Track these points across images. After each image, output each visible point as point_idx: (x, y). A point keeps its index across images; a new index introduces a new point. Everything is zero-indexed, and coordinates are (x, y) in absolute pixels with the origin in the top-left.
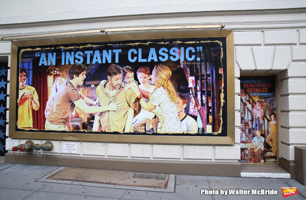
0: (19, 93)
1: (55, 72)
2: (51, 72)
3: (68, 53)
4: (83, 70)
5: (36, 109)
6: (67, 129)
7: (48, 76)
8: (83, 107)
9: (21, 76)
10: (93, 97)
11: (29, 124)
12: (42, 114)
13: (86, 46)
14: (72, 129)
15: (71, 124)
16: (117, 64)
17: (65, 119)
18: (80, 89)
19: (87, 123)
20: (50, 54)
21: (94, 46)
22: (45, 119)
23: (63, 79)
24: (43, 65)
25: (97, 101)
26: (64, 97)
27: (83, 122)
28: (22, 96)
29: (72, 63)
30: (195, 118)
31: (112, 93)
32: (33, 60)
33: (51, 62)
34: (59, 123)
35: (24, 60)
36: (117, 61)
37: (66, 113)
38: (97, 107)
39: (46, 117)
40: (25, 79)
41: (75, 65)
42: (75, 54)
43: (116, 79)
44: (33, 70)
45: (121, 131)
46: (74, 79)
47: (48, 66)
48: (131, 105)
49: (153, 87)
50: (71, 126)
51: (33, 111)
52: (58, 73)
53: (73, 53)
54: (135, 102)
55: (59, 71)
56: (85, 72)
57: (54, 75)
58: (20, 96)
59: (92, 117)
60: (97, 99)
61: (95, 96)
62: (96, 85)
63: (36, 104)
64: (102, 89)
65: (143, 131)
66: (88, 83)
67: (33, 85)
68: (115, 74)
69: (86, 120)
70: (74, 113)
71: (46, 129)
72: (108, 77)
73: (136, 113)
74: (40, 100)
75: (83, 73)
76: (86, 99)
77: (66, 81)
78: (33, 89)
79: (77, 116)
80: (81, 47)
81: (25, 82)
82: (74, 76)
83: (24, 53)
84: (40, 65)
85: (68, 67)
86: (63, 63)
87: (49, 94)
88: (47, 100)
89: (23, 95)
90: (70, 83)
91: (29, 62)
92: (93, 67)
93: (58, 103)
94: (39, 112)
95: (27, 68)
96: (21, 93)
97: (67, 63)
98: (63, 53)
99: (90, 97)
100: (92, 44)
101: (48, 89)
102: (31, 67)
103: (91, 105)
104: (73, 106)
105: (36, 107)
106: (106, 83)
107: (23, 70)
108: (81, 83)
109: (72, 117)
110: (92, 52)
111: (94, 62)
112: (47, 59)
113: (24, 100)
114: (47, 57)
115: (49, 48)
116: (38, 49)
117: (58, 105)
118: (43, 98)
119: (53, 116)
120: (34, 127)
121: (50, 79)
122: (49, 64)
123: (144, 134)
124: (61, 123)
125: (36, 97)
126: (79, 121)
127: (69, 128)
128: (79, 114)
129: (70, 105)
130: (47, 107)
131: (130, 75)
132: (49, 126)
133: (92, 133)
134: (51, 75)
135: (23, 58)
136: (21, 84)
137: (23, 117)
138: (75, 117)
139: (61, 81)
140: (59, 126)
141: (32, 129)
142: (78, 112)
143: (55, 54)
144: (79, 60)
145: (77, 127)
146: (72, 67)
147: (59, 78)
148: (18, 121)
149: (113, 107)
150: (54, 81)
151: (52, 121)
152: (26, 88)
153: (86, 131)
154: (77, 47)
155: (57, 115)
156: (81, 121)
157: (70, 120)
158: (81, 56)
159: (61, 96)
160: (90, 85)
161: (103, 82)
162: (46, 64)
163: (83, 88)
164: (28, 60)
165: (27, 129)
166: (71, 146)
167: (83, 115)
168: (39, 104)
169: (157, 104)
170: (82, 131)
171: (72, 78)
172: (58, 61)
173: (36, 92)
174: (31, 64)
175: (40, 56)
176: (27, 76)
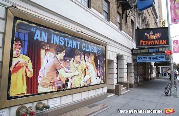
0: (13, 61)
1: (47, 47)
2: (44, 47)
3: (55, 36)
4: (64, 50)
5: (30, 76)
6: (54, 90)
7: (41, 50)
8: (63, 74)
9: (16, 45)
10: (68, 68)
11: (23, 91)
12: (35, 80)
13: (66, 35)
14: (56, 89)
15: (56, 85)
16: (78, 49)
17: (53, 82)
18: (62, 62)
19: (65, 84)
20: (43, 33)
21: (69, 36)
22: (38, 84)
23: (52, 54)
24: (37, 39)
25: (70, 70)
26: (52, 67)
27: (63, 83)
28: (16, 65)
29: (58, 44)
30: (99, 77)
31: (76, 65)
32: (28, 33)
33: (44, 39)
34: (48, 86)
35: (20, 31)
36: (78, 48)
37: (53, 78)
38: (70, 73)
39: (39, 82)
40: (20, 49)
41: (59, 45)
42: (59, 38)
43: (78, 58)
44: (29, 41)
45: (79, 87)
46: (59, 55)
47: (41, 42)
48: (83, 72)
49: (90, 64)
50: (56, 87)
51: (27, 78)
52: (49, 49)
53: (58, 37)
54: (84, 71)
55: (50, 47)
56: (64, 51)
57: (46, 50)
58: (14, 64)
59: (67, 80)
60: (70, 69)
61: (69, 67)
62: (70, 60)
63: (31, 72)
64: (72, 63)
65: (86, 85)
66: (66, 58)
67: (28, 55)
68: (78, 55)
69: (64, 82)
70: (58, 78)
71: (39, 92)
72: (75, 56)
73: (84, 76)
74: (34, 68)
75: (63, 52)
76: (65, 68)
77: (54, 55)
78: (28, 58)
79: (60, 80)
80: (63, 35)
81: (20, 51)
82: (59, 53)
83: (20, 23)
84: (35, 39)
85: (55, 46)
86: (52, 42)
87: (41, 63)
88: (40, 69)
89: (18, 63)
90: (56, 57)
91: (25, 34)
92: (69, 49)
93: (48, 71)
94: (33, 79)
95: (22, 38)
96: (15, 61)
97: (55, 43)
98: (53, 35)
99: (66, 67)
100: (69, 34)
101: (41, 59)
102: (27, 39)
103: (67, 72)
104: (58, 73)
105: (30, 74)
106: (74, 60)
107: (18, 39)
108: (62, 58)
109: (57, 81)
110: (68, 40)
111: (69, 46)
112: (41, 36)
113: (18, 67)
114: (41, 34)
115: (42, 28)
116: (33, 25)
117: (48, 73)
118: (37, 66)
119: (44, 81)
120: (28, 92)
121: (43, 52)
122: (42, 40)
123: (87, 86)
124: (50, 86)
125: (30, 65)
126: (61, 83)
127: (55, 89)
128: (61, 78)
129: (56, 72)
130: (40, 74)
131: (83, 56)
132: (41, 89)
133: (67, 90)
134: (44, 49)
135: (18, 28)
136: (15, 52)
137: (16, 84)
138: (59, 81)
139: (51, 55)
140: (48, 88)
141: (25, 94)
142: (60, 77)
143: (47, 33)
144: (62, 43)
145: (60, 88)
146: (58, 46)
147: (49, 52)
148: (11, 89)
149: (76, 73)
150: (46, 54)
151: (43, 85)
152: (20, 57)
153: (64, 89)
154: (61, 34)
155: (47, 80)
156: (62, 83)
157: (55, 83)
158: (63, 40)
159: (51, 66)
160: (67, 60)
161: (73, 59)
162: (40, 40)
163: (63, 61)
164: (24, 31)
165: (20, 96)
166: (55, 101)
167: (63, 79)
168: (33, 72)
169: (90, 72)
170: (62, 89)
171: (57, 54)
172: (49, 40)
173: (30, 61)
174: (27, 36)
175: (36, 32)
176: (23, 46)
